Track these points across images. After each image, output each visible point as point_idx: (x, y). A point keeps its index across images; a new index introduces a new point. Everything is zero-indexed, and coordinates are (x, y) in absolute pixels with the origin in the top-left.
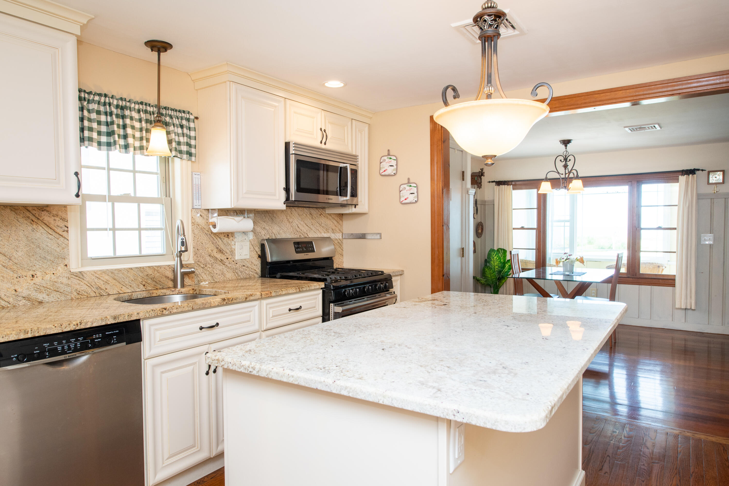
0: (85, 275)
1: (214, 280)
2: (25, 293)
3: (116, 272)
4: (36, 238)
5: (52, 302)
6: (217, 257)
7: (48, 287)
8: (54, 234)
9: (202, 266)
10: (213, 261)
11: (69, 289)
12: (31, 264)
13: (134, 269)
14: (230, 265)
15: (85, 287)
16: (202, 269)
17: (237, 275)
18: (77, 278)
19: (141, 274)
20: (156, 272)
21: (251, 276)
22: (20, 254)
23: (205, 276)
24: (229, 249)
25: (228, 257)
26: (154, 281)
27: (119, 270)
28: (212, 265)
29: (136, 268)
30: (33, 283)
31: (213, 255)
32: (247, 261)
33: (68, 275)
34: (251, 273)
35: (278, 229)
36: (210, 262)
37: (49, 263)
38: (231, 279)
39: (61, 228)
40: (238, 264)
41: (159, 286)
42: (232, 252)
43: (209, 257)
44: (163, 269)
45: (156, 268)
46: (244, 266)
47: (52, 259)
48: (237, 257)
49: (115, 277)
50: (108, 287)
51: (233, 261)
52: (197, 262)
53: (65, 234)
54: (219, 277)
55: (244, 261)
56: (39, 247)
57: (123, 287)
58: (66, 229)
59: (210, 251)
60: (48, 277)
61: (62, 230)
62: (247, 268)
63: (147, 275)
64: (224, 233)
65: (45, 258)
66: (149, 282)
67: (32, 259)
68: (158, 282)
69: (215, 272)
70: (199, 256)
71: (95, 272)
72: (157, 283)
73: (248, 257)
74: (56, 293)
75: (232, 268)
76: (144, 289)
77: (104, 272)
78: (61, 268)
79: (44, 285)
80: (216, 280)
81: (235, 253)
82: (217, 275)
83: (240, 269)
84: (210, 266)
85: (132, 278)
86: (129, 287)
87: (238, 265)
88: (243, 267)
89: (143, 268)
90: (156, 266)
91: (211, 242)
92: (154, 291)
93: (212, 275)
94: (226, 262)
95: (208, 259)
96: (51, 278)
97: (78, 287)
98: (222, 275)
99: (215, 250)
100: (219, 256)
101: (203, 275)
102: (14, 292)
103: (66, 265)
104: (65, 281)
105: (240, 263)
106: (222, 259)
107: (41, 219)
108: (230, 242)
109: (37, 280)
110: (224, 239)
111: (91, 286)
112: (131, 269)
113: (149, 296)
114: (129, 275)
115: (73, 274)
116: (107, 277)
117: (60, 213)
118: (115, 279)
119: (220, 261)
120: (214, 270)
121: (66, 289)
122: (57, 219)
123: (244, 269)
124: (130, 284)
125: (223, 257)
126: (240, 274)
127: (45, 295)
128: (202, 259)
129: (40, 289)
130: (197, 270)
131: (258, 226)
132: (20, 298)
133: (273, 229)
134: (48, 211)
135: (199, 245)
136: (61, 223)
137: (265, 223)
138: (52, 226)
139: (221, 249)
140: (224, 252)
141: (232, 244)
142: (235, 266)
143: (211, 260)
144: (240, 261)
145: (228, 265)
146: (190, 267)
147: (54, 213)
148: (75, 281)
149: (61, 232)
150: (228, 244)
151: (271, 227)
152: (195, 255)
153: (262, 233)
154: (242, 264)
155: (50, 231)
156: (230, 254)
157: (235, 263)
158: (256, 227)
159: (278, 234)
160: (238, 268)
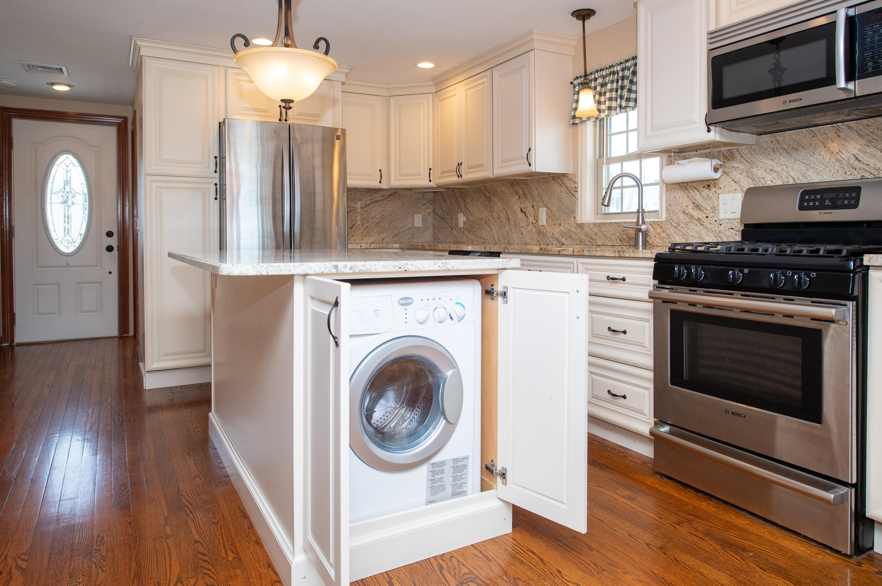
0: (584, 227)
2: (557, 236)
3: (602, 225)
4: (562, 197)
5: (568, 244)
6: (693, 215)
7: (566, 233)
8: (569, 193)
9: (675, 225)
10: (688, 220)
11: (576, 237)
12: (559, 216)
13: (614, 224)
14: (711, 226)
15: (583, 237)
16: (674, 229)
18: (580, 228)
22: (555, 209)
23: (678, 238)
24: (710, 205)
25: (708, 215)
26: (628, 237)
28: (686, 225)
29: (615, 223)
30: (559, 230)
31: (687, 212)
32: (738, 223)
33: (576, 226)
35: (803, 168)
36: (684, 221)
37: (567, 216)
39: (573, 189)
40: (723, 225)
41: (632, 243)
42: (715, 209)
43: (682, 214)
46: (732, 229)
47: (568, 213)
48: (722, 216)
49: (601, 230)
50: (596, 238)
51: (716, 221)
52: (669, 220)
53: (575, 194)
55: (733, 221)
56: (562, 204)
57: (606, 240)
58: (576, 189)
59: (685, 207)
60: (566, 226)
62: (736, 233)
63: (623, 230)
65: (565, 212)
66: (625, 237)
67: (560, 213)
69: (690, 233)
70: (671, 213)
71: (590, 225)
72: (631, 239)
73: (739, 215)
74: (569, 238)
75: (714, 230)
76: (621, 244)
77: (595, 225)
78: (572, 219)
81: (718, 210)
82: (693, 237)
83: (726, 232)
84: (684, 226)
85: (612, 232)
86: (610, 241)
87: (722, 227)
88: (731, 230)
89: (620, 223)
91: (686, 196)
93: (686, 237)
94: (704, 221)
95: (682, 216)
97: (580, 235)
99: (691, 206)
100: (696, 213)
102: (552, 235)
103: (575, 218)
104: (574, 230)
105: (726, 224)
106: (700, 217)
107: (564, 183)
108: (711, 195)
109: (562, 228)
110: (702, 190)
111: (586, 236)
112: (612, 223)
114: (610, 228)
115: (578, 225)
116: (596, 229)
117: (573, 178)
118: (601, 232)
119: (697, 221)
120: (689, 231)
121: (574, 236)
122: (571, 182)
123: (732, 233)
124: (611, 238)
125: (702, 216)
127: (564, 239)
128: (674, 216)
129: (563, 234)
130: (668, 229)
131: (760, 168)
132: (555, 240)
133: (791, 170)
134: (567, 177)
135: (672, 200)
136: (573, 185)
137: (772, 162)
138: (569, 188)
139: (699, 205)
140: (703, 209)
141: (714, 197)
142: (718, 228)
143: (685, 218)
144: (726, 221)
145: (708, 226)
146: (661, 225)
147: (570, 178)
148: (579, 230)
149: (573, 192)
150: (709, 198)
151: (787, 167)
152: (667, 211)
153: (766, 179)
154: (729, 225)
155: (568, 192)
156: (711, 210)
157: (718, 224)
158: (756, 169)
159: (803, 177)
160: (724, 231)
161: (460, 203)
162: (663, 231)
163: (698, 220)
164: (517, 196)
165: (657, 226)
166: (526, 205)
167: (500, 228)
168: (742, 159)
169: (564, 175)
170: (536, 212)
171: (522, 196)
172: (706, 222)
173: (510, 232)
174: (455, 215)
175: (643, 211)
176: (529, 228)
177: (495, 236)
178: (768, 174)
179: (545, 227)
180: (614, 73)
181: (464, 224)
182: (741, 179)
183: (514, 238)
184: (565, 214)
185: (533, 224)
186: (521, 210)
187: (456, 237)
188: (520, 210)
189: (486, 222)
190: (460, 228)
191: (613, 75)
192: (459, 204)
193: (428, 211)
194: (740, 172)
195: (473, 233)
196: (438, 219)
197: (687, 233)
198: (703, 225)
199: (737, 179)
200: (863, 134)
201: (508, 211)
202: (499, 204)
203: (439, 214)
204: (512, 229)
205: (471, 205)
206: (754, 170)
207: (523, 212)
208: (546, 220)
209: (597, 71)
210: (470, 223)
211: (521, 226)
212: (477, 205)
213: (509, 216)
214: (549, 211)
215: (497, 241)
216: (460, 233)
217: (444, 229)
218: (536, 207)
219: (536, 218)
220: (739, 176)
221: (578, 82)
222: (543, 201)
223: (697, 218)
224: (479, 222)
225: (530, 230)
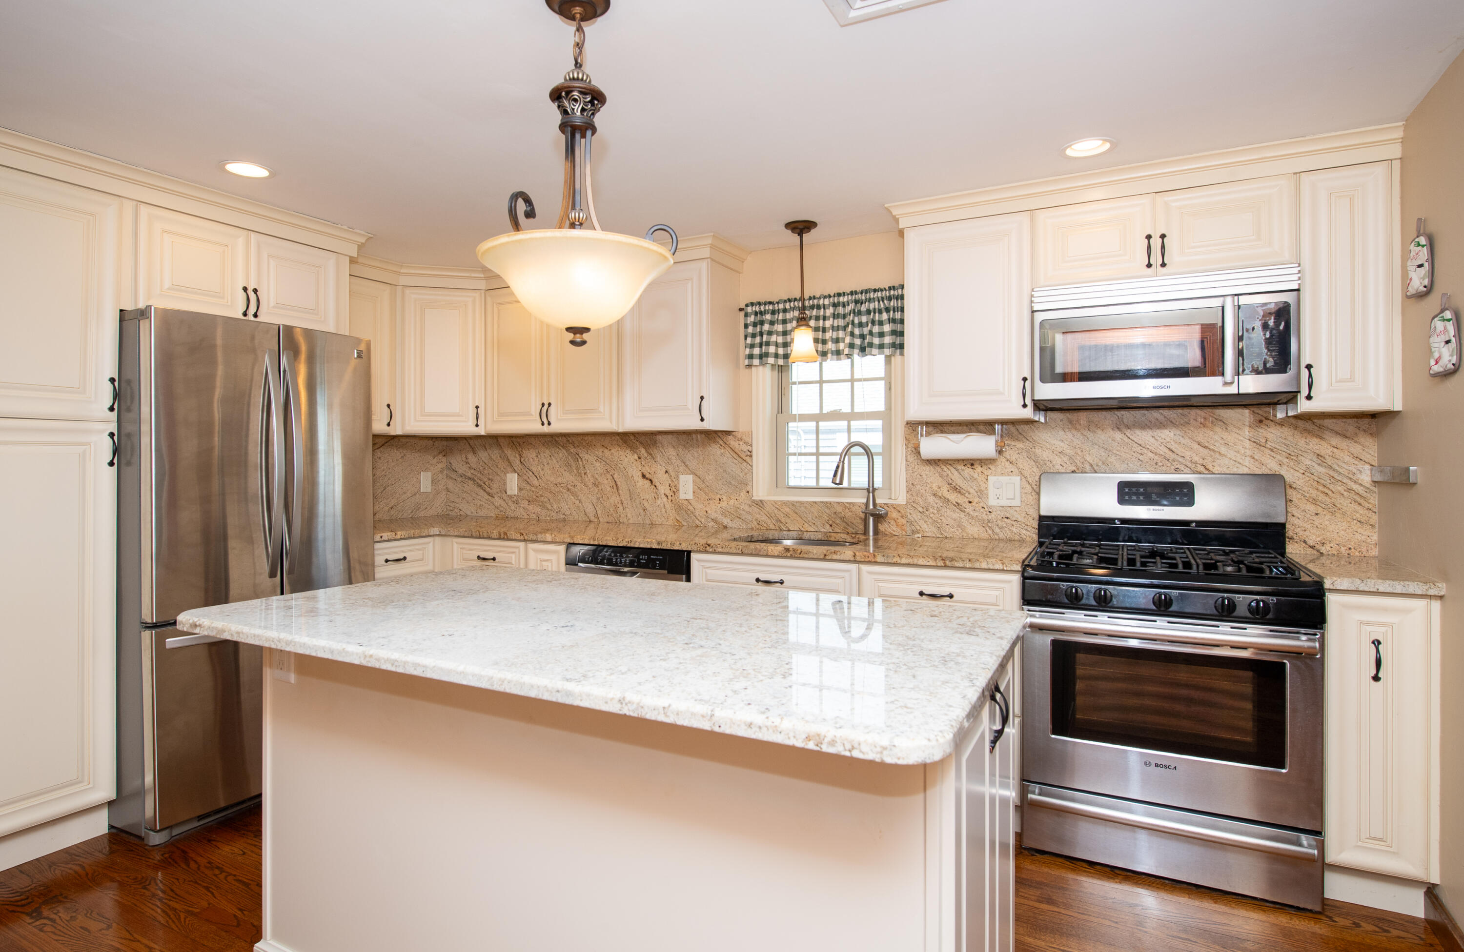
0: (765, 505)
1: (942, 534)
2: (714, 516)
3: (798, 504)
4: (723, 462)
5: (735, 528)
6: (950, 499)
8: (738, 459)
9: (921, 510)
10: (941, 504)
11: (749, 517)
12: (719, 488)
13: (819, 504)
14: (977, 513)
15: (764, 518)
16: (919, 514)
17: (990, 532)
18: (757, 506)
19: (828, 511)
20: (847, 510)
21: (1025, 537)
22: (710, 477)
23: (925, 526)
24: (975, 487)
25: (970, 500)
26: (844, 521)
27: (801, 503)
28: (938, 510)
29: (822, 502)
30: (719, 507)
31: (940, 495)
32: (1016, 511)
33: (750, 502)
34: (1024, 532)
35: (1103, 454)
36: (936, 505)
37: (733, 488)
38: (976, 536)
39: (745, 452)
40: (994, 513)
41: (851, 529)
42: (982, 493)
43: (932, 497)
44: (857, 507)
45: (847, 505)
46: (1007, 518)
47: (736, 484)
48: (992, 501)
49: (797, 511)
50: (788, 521)
51: (983, 507)
52: (911, 503)
53: (748, 459)
54: (953, 530)
55: (1009, 509)
56: (725, 471)
57: (806, 524)
58: (749, 453)
59: (935, 488)
60: (732, 502)
61: (745, 454)
62: (1014, 523)
63: (835, 513)
64: (963, 460)
65: (730, 483)
66: (838, 522)
67: (719, 483)
68: (850, 524)
69: (944, 520)
70: (914, 494)
71: (775, 502)
72: (848, 525)
73: (1017, 502)
74: (738, 520)
75: (980, 518)
76: (831, 531)
77: (785, 503)
78: (743, 494)
79: (729, 510)
80: (946, 534)
81: (987, 494)
82: (948, 526)
83: (999, 522)
84: (935, 512)
85: (816, 514)
86: (813, 525)
87: (993, 516)
88: (1006, 520)
89: (830, 503)
90: (847, 503)
91: (937, 475)
92: (832, 534)
93: (939, 526)
94: (966, 507)
95: (931, 499)
96: (734, 504)
97: (758, 516)
98: (959, 529)
99: (946, 487)
100: (953, 497)
101: (921, 523)
102: (705, 513)
103: (748, 492)
104: (746, 508)
105: (999, 512)
106: (959, 502)
107: (728, 443)
108: (976, 476)
109: (723, 504)
110: (963, 470)
111: (770, 517)
112: (815, 503)
113: (826, 539)
114: (812, 509)
115: (754, 501)
116: (787, 510)
117: (744, 437)
118: (796, 513)
119: (955, 506)
120: (942, 518)
121: (747, 517)
122: (741, 443)
123: (1007, 524)
124: (814, 522)
125: (961, 500)
126: (997, 530)
127: (729, 520)
128: (919, 499)
129: (725, 513)
130: (911, 514)
131: (1045, 449)
132: (709, 520)
133: (1088, 455)
134: (733, 436)
135: (916, 479)
136: (745, 448)
137: (1063, 444)
138: (736, 450)
139: (957, 487)
140: (964, 492)
141: (981, 478)
142: (986, 516)
143: (937, 501)
144: (998, 508)
145: (971, 513)
146: (898, 509)
147: (739, 436)
148: (756, 510)
149: (746, 457)
150: (973, 479)
151: (1082, 451)
152: (907, 492)
153: (1054, 463)
154: (1002, 514)
155: (735, 456)
156: (976, 494)
157: (986, 511)
158: (1040, 450)
159: (1103, 463)
160: (995, 521)
161: (511, 458)
162: (902, 517)
163: (957, 504)
164: (636, 454)
165: (893, 509)
166: (653, 469)
167: (598, 499)
168: (1020, 436)
169: (728, 433)
170: (674, 480)
171: (646, 455)
172: (969, 509)
173: (620, 505)
174: (498, 475)
175: (874, 490)
176: (659, 502)
177: (587, 511)
178: (1056, 457)
179: (691, 501)
180: (819, 307)
181: (520, 489)
182: (1018, 460)
183: (629, 516)
184: (730, 486)
185: (667, 496)
186: (644, 476)
187: (502, 509)
188: (640, 475)
189: (568, 490)
190: (510, 497)
191: (817, 309)
192: (508, 460)
193: (440, 466)
194: (1017, 452)
195: (541, 504)
196: (459, 479)
197: (939, 521)
198: (964, 512)
199: (1013, 459)
200: (1177, 424)
201: (615, 476)
202: (597, 464)
203: (460, 471)
204: (625, 502)
205: (536, 462)
206: (1038, 451)
207: (647, 479)
208: (694, 492)
209: (790, 300)
210: (533, 489)
211: (642, 498)
212: (548, 464)
213: (619, 483)
214: (698, 480)
215: (592, 518)
216: (510, 503)
217: (474, 495)
218: (672, 474)
219: (673, 489)
220: (1017, 456)
221: (754, 309)
222: (686, 466)
223: (955, 503)
224: (553, 488)
225: (662, 505)
